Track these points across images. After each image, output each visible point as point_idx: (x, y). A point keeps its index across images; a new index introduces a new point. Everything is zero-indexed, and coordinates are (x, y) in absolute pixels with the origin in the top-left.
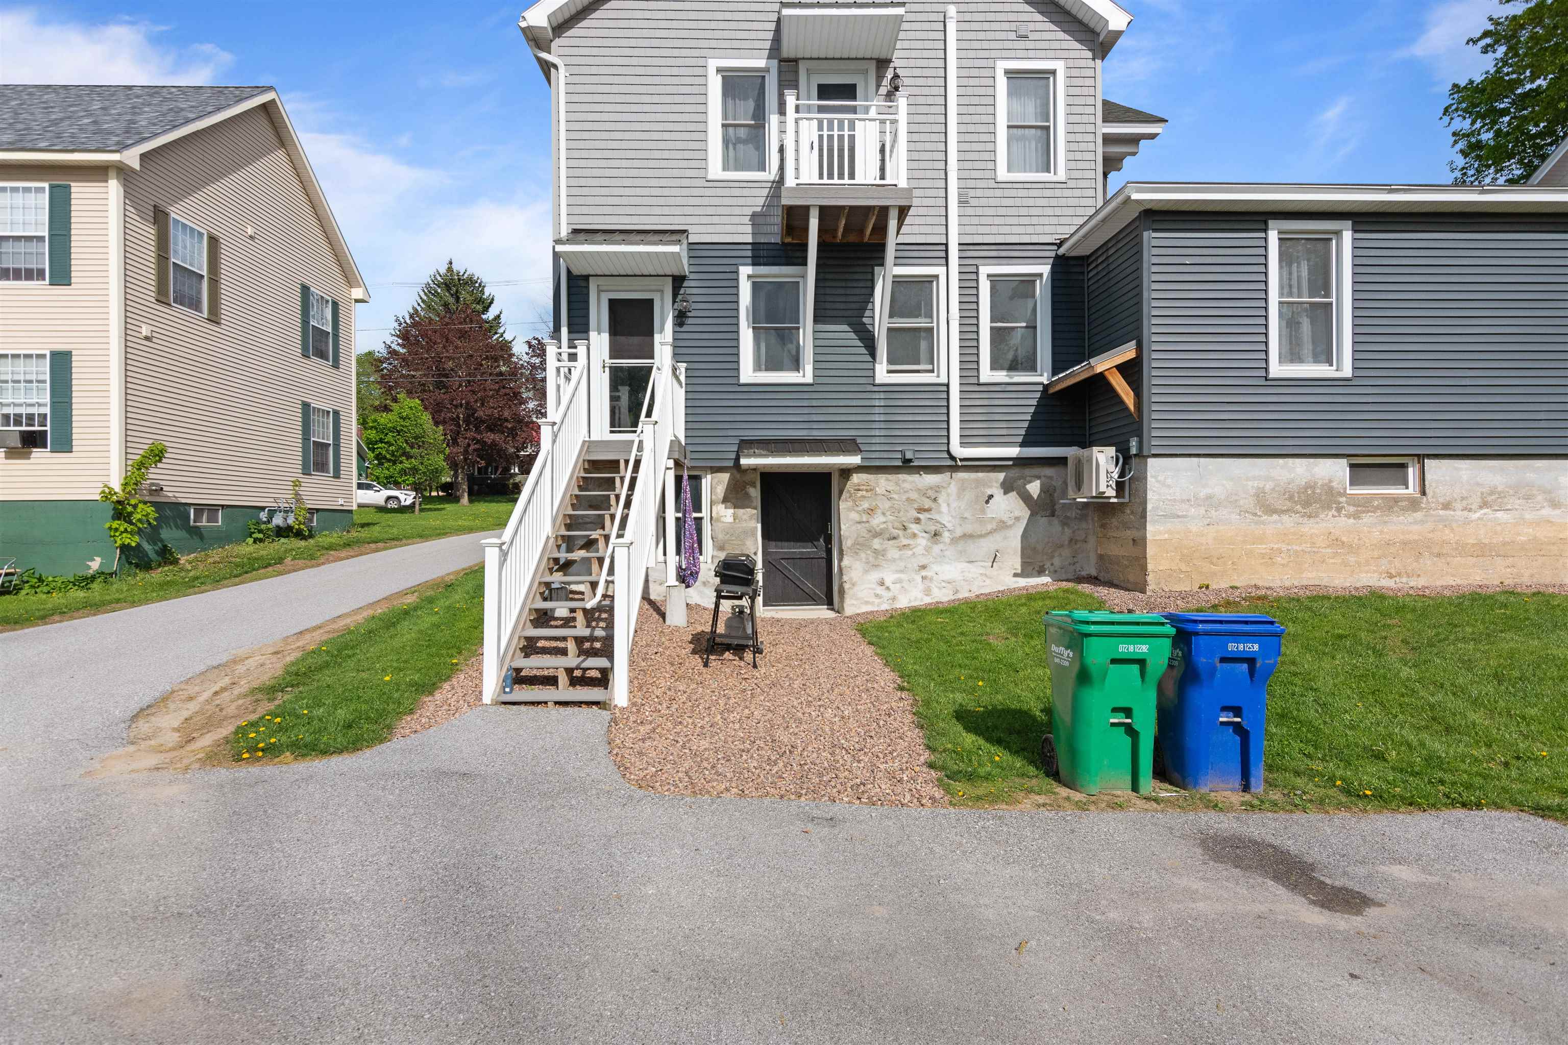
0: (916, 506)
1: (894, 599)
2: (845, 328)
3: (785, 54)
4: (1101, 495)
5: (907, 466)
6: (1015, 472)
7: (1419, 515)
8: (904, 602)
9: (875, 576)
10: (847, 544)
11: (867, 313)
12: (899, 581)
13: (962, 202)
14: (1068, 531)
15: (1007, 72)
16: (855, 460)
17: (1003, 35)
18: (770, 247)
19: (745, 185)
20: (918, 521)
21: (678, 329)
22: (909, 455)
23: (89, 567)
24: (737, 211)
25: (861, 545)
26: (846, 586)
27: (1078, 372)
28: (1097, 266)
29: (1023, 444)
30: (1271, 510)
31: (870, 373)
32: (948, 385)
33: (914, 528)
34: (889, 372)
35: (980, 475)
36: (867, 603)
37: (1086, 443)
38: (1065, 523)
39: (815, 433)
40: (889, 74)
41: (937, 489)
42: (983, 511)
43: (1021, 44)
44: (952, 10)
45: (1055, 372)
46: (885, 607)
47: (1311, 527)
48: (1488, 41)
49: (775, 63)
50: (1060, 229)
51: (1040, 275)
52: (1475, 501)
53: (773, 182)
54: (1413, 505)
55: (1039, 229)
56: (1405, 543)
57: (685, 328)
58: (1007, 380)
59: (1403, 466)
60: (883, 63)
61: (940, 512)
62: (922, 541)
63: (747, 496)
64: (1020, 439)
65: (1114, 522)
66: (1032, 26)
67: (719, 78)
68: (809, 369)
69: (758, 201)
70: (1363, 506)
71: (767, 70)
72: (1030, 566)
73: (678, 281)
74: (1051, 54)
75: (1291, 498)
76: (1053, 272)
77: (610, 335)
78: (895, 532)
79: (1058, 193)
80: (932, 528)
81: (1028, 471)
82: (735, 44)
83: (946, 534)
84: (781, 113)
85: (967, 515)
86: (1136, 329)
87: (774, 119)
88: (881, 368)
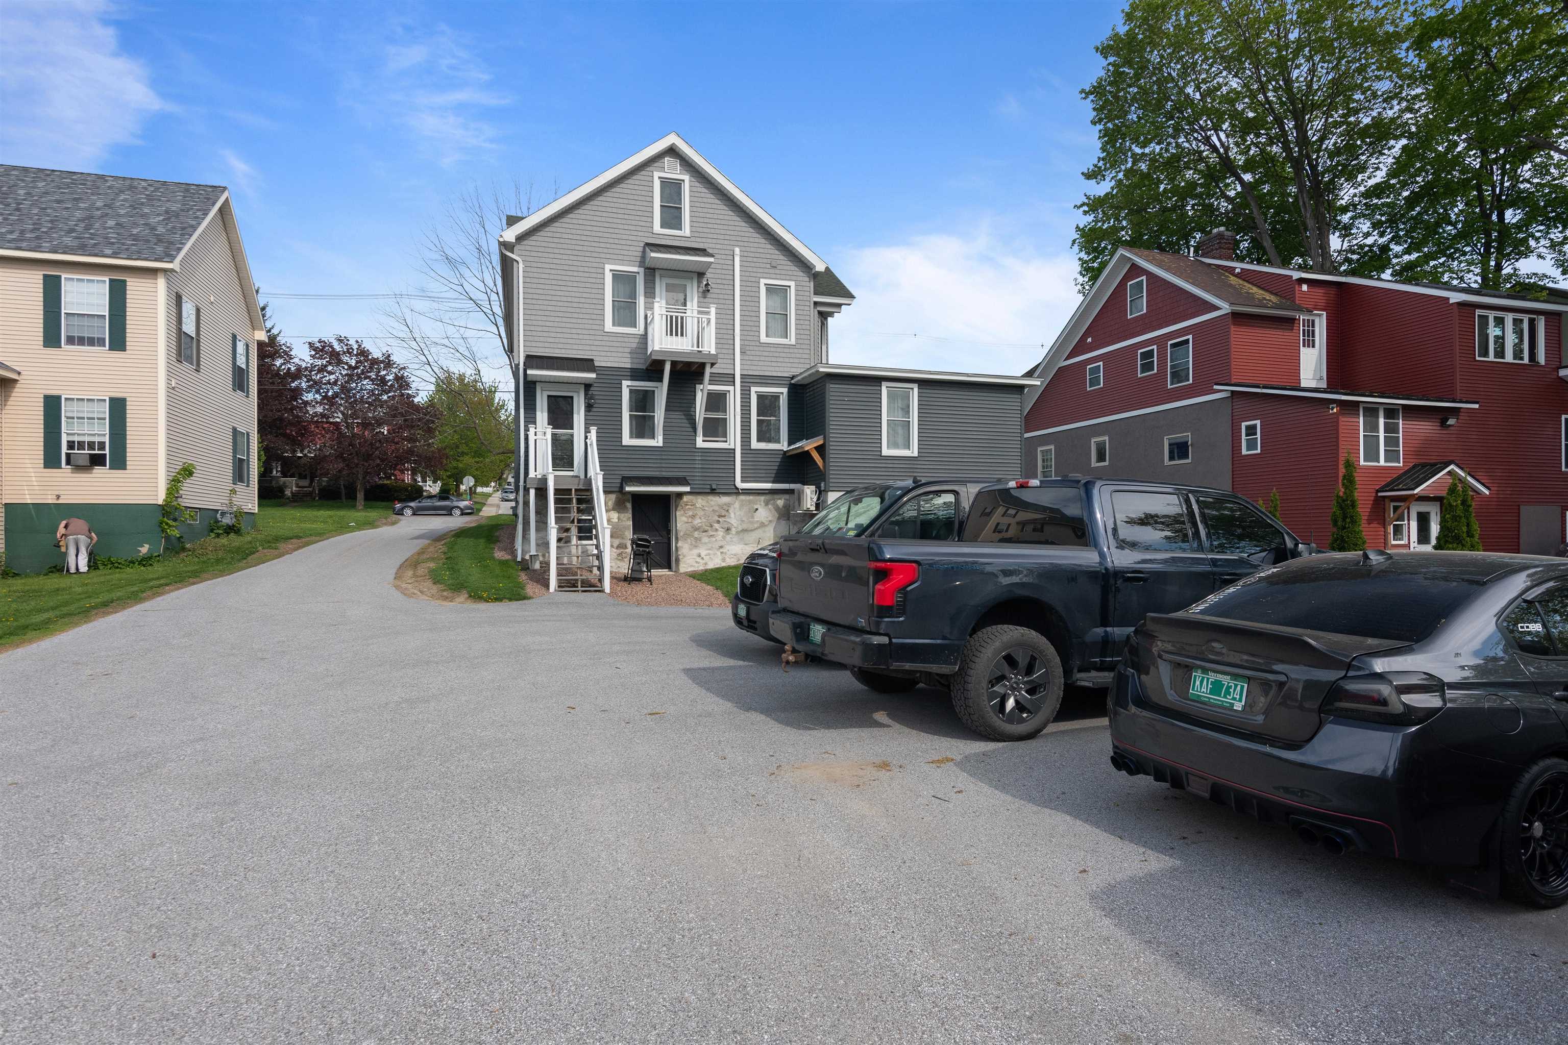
0: (717, 513)
1: (706, 564)
2: (681, 417)
3: (647, 265)
4: (808, 509)
5: (713, 492)
6: (770, 497)
8: (711, 566)
9: (696, 551)
10: (681, 534)
11: (693, 409)
12: (709, 554)
13: (743, 352)
14: (796, 528)
15: (766, 285)
16: (687, 489)
17: (764, 265)
18: (640, 371)
19: (625, 335)
20: (718, 522)
21: (588, 414)
22: (714, 487)
23: (140, 551)
24: (622, 350)
25: (687, 535)
26: (681, 557)
28: (810, 391)
29: (773, 482)
31: (694, 442)
32: (734, 450)
33: (716, 526)
34: (703, 441)
35: (751, 497)
36: (692, 566)
37: (805, 483)
38: (792, 520)
39: (664, 473)
40: (704, 282)
41: (729, 505)
42: (753, 517)
43: (772, 271)
44: (737, 250)
45: (791, 443)
46: (701, 568)
49: (642, 269)
50: (793, 370)
51: (782, 393)
53: (642, 336)
55: (781, 369)
57: (593, 415)
58: (765, 447)
60: (701, 274)
61: (730, 518)
62: (721, 533)
63: (626, 507)
64: (772, 479)
66: (779, 262)
67: (611, 274)
68: (661, 438)
69: (631, 345)
71: (638, 274)
73: (589, 388)
74: (788, 277)
76: (789, 392)
77: (548, 415)
78: (707, 528)
79: (791, 351)
80: (726, 526)
81: (776, 496)
82: (621, 257)
83: (733, 529)
84: (647, 298)
85: (744, 519)
86: (823, 429)
87: (642, 300)
88: (699, 439)
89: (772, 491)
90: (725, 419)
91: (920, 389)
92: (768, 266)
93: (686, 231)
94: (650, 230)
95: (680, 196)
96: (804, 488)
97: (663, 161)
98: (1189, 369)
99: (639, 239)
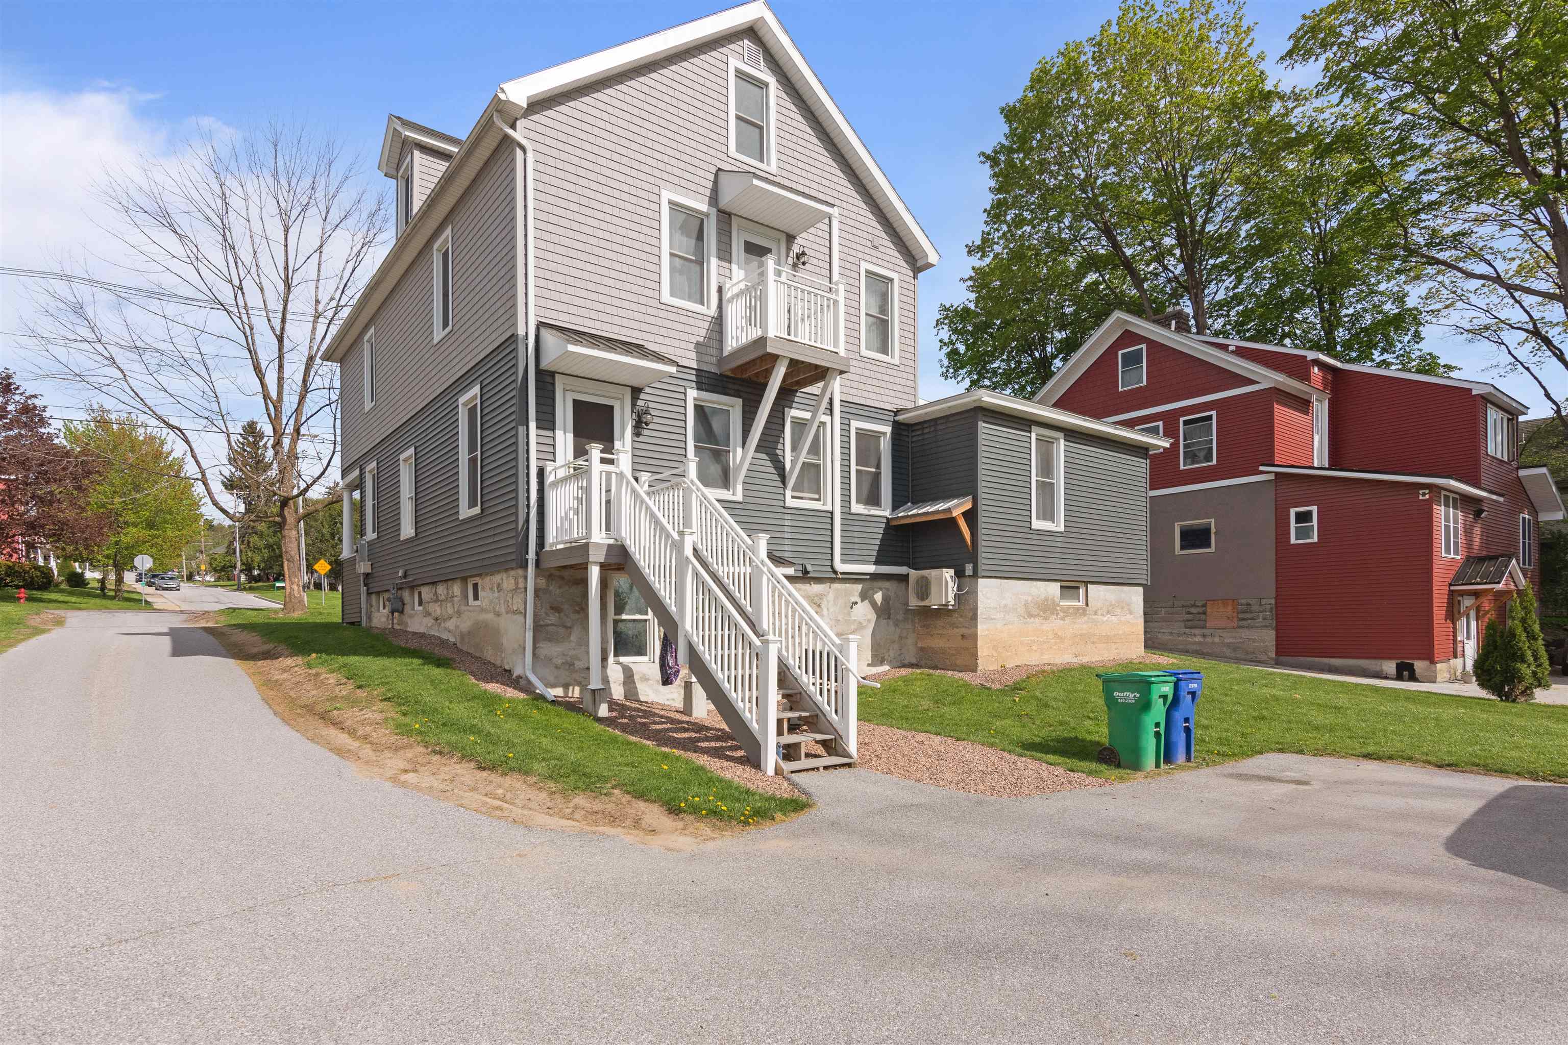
2: (764, 456)
3: (721, 205)
4: (945, 604)
5: (806, 576)
6: (868, 584)
7: (1086, 618)
11: (780, 446)
14: (898, 631)
15: (867, 271)
17: (865, 242)
18: (711, 375)
19: (690, 314)
21: (636, 439)
22: (809, 568)
24: (685, 337)
27: (913, 512)
28: (923, 434)
29: (877, 562)
30: (1031, 616)
31: (782, 497)
32: (832, 513)
34: (793, 497)
35: (848, 586)
37: (910, 564)
38: (896, 625)
40: (796, 249)
41: (821, 596)
42: (849, 614)
43: (873, 252)
44: (836, 211)
45: (895, 508)
47: (1047, 626)
49: (715, 210)
50: (898, 401)
51: (884, 434)
52: (1106, 610)
53: (713, 318)
54: (1084, 613)
55: (885, 398)
56: (1081, 635)
57: (641, 439)
58: (865, 512)
59: (1078, 588)
60: (790, 238)
64: (874, 559)
65: (940, 623)
66: (879, 240)
67: (667, 209)
68: (739, 488)
69: (701, 331)
70: (1065, 613)
71: (708, 215)
72: (878, 658)
73: (636, 392)
74: (891, 266)
75: (1039, 607)
76: (893, 433)
77: (575, 436)
79: (893, 373)
81: (877, 584)
82: (684, 183)
84: (720, 258)
85: (840, 618)
86: (969, 487)
87: (714, 261)
88: (789, 493)
89: (874, 577)
90: (818, 466)
91: (1065, 440)
92: (869, 244)
93: (772, 166)
94: (724, 149)
95: (762, 108)
96: (933, 573)
97: (741, 43)
98: (1211, 448)
99: (709, 159)
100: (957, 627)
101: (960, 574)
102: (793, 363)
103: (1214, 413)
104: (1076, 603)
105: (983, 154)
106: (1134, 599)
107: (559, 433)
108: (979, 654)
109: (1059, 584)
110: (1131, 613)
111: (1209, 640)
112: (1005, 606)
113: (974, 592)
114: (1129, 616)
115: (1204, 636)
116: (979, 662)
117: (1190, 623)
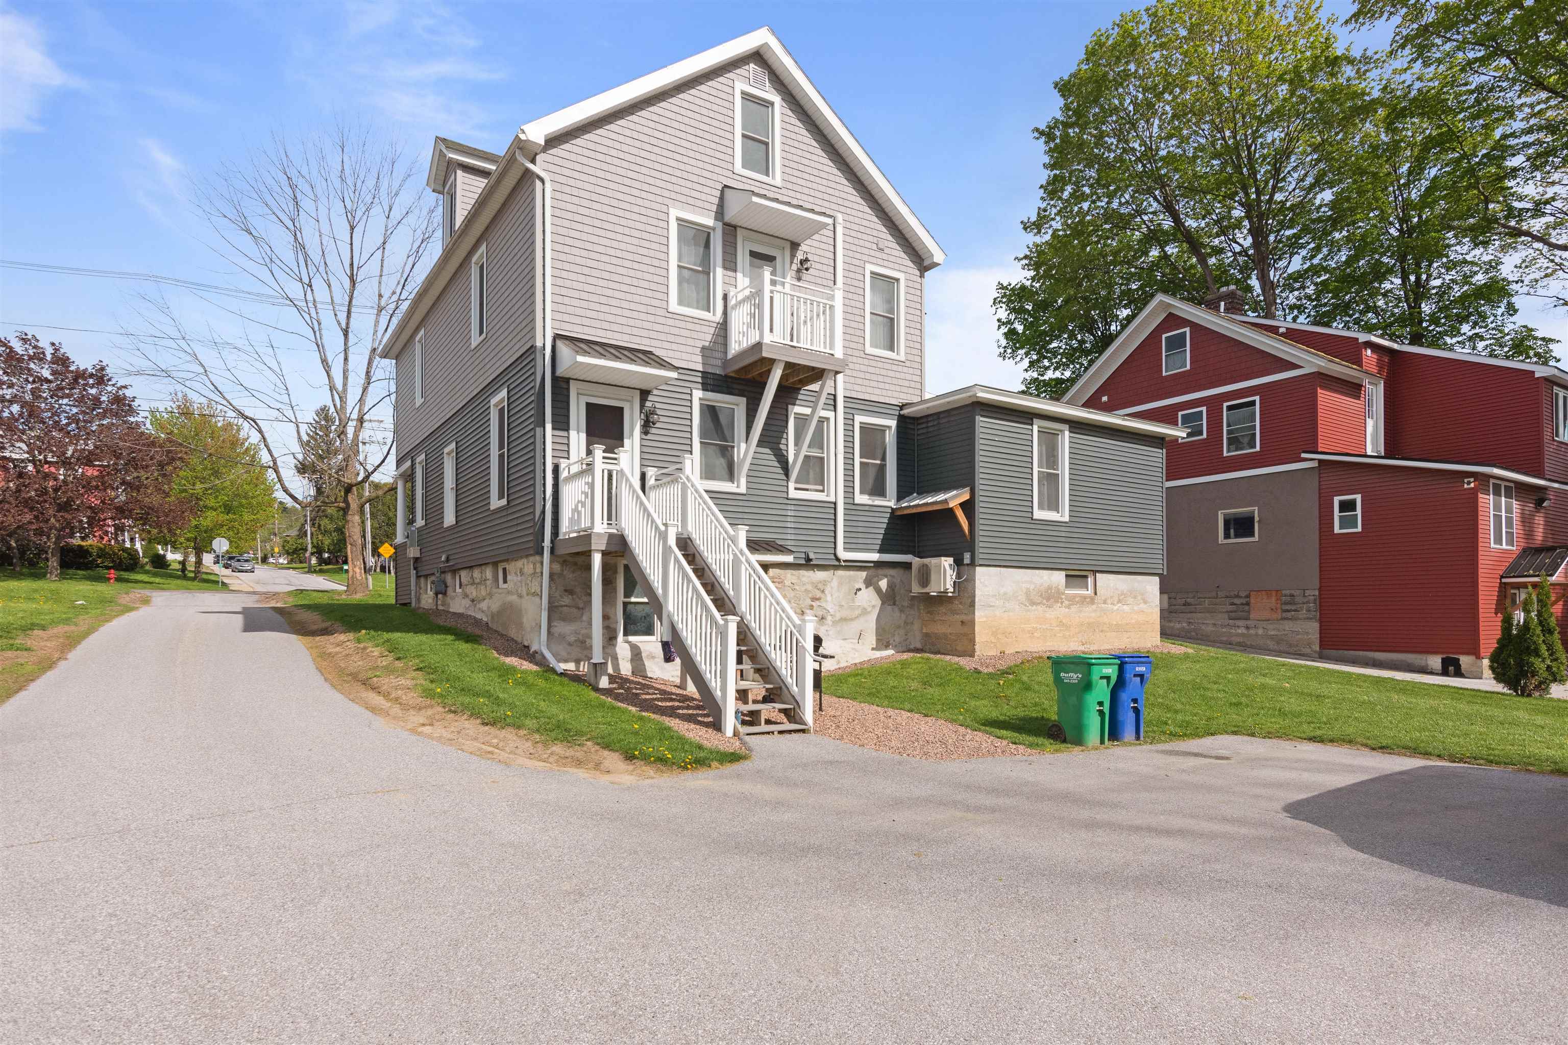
0: (810, 595)
2: (767, 451)
3: (727, 218)
4: (945, 591)
5: (808, 564)
6: (872, 572)
7: (1094, 607)
11: (783, 441)
14: (903, 617)
15: (872, 273)
16: (788, 558)
17: (869, 245)
18: (716, 377)
19: (697, 321)
20: (811, 607)
21: (645, 437)
22: (811, 556)
24: (691, 342)
27: (917, 502)
28: (927, 427)
29: (881, 551)
30: (1033, 603)
31: (784, 489)
32: (835, 504)
33: (809, 613)
34: (796, 489)
35: (852, 573)
37: (916, 552)
38: (901, 611)
40: (800, 256)
41: (825, 582)
42: (853, 600)
43: (878, 254)
44: (841, 218)
45: (900, 498)
47: (1050, 614)
48: (1027, 262)
49: (720, 224)
50: (902, 396)
51: (889, 427)
52: (1116, 599)
53: (718, 323)
54: (1092, 601)
55: (890, 394)
56: (1089, 624)
57: (649, 437)
58: (870, 502)
59: (1086, 577)
60: (795, 246)
61: (826, 601)
64: (878, 547)
65: (942, 609)
66: (885, 243)
67: (677, 226)
68: (743, 481)
69: (707, 337)
70: (1072, 599)
71: (714, 229)
72: (882, 643)
73: (645, 394)
74: (897, 267)
75: (1041, 595)
76: (898, 426)
77: (587, 435)
79: (900, 369)
80: (820, 613)
81: (880, 572)
82: (691, 201)
83: (829, 618)
84: (725, 268)
85: (843, 603)
86: (967, 479)
87: (719, 271)
88: (792, 485)
89: (879, 564)
90: (822, 459)
91: (1070, 432)
92: (875, 247)
93: (777, 180)
94: (730, 167)
95: (766, 125)
96: (932, 561)
97: (747, 67)
98: (1255, 434)
99: (715, 177)
100: (958, 614)
101: (958, 562)
102: (789, 366)
103: (1257, 398)
104: (1083, 592)
105: (1037, 130)
106: (1149, 588)
107: (573, 434)
108: (977, 639)
109: (1063, 573)
110: (1145, 602)
111: (1252, 632)
112: (1005, 594)
113: (972, 580)
114: (1143, 606)
115: (1247, 628)
116: (976, 647)
117: (1233, 615)
